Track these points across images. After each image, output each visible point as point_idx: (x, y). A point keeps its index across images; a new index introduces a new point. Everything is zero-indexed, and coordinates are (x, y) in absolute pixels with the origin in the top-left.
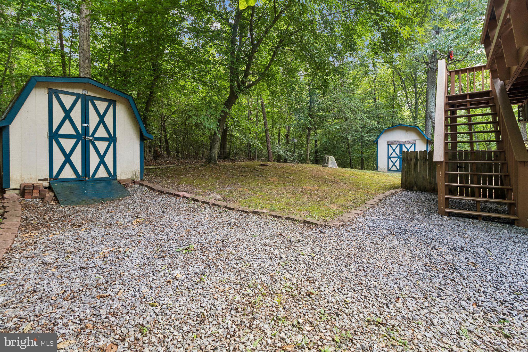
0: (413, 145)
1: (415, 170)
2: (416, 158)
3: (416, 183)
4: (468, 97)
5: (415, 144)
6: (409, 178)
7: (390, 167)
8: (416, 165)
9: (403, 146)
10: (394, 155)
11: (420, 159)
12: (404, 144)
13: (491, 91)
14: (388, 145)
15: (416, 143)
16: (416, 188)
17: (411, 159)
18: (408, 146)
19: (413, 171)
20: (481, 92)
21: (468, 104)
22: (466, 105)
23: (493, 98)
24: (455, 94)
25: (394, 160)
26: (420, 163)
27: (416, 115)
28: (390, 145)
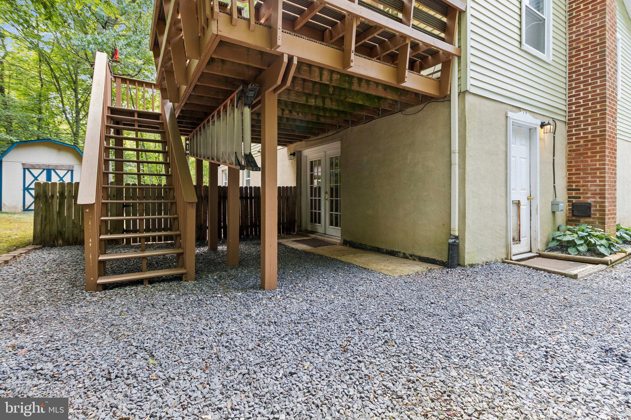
1: (60, 213)
2: (62, 194)
3: (61, 234)
4: (136, 115)
5: (72, 171)
6: (48, 228)
7: (27, 204)
8: (61, 204)
9: (53, 172)
11: (69, 195)
13: (161, 114)
14: (24, 169)
15: (74, 169)
16: (60, 242)
17: (52, 196)
18: (61, 173)
19: (55, 214)
20: (150, 113)
21: (136, 124)
22: (134, 125)
23: (162, 123)
24: (122, 107)
26: (68, 202)
27: (77, 131)
28: (28, 169)
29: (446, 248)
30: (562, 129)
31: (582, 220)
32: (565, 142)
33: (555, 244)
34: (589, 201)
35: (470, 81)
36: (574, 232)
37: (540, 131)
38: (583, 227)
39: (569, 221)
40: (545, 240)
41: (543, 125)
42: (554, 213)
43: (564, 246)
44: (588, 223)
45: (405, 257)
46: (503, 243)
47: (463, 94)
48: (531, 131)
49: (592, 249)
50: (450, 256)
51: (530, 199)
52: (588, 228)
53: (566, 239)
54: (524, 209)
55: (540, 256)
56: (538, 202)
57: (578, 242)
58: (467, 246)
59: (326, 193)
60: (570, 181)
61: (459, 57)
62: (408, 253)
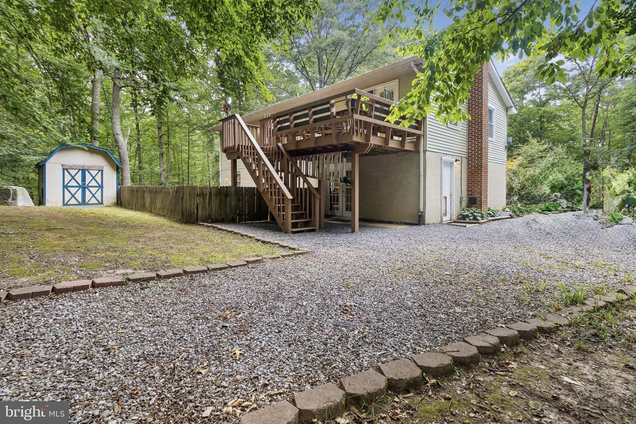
0: (100, 172)
1: (210, 204)
2: (210, 194)
3: (210, 216)
5: (102, 171)
6: (204, 212)
7: (66, 200)
8: (210, 199)
9: (87, 172)
10: (73, 183)
12: (88, 170)
14: (64, 169)
15: (104, 169)
16: (210, 221)
17: (206, 195)
18: (93, 173)
19: (207, 205)
25: (73, 190)
28: (67, 169)
29: (417, 217)
30: (465, 161)
31: (473, 205)
32: (466, 167)
33: (461, 216)
34: (476, 196)
35: (428, 146)
36: (468, 211)
37: (455, 163)
38: (473, 208)
39: (468, 206)
40: (457, 215)
41: (456, 161)
42: (461, 202)
43: (464, 217)
44: (475, 207)
45: (397, 223)
46: (440, 216)
47: (425, 151)
48: (452, 164)
49: (475, 218)
50: (419, 221)
51: (450, 195)
52: (474, 209)
53: (465, 214)
54: (448, 200)
55: (455, 222)
56: (454, 197)
57: (470, 215)
58: (426, 216)
59: (343, 192)
60: (468, 187)
61: (424, 136)
62: (398, 221)
